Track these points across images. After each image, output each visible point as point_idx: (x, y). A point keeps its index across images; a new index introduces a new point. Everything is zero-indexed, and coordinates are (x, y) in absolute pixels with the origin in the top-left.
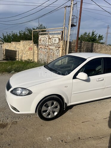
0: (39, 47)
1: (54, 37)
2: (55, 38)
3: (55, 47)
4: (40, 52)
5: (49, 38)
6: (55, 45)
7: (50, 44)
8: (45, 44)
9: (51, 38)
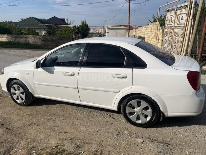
0: (165, 30)
1: (181, 13)
2: (183, 14)
3: (180, 30)
4: (165, 38)
5: (176, 16)
6: (181, 25)
7: (176, 25)
8: (171, 25)
9: (179, 15)
